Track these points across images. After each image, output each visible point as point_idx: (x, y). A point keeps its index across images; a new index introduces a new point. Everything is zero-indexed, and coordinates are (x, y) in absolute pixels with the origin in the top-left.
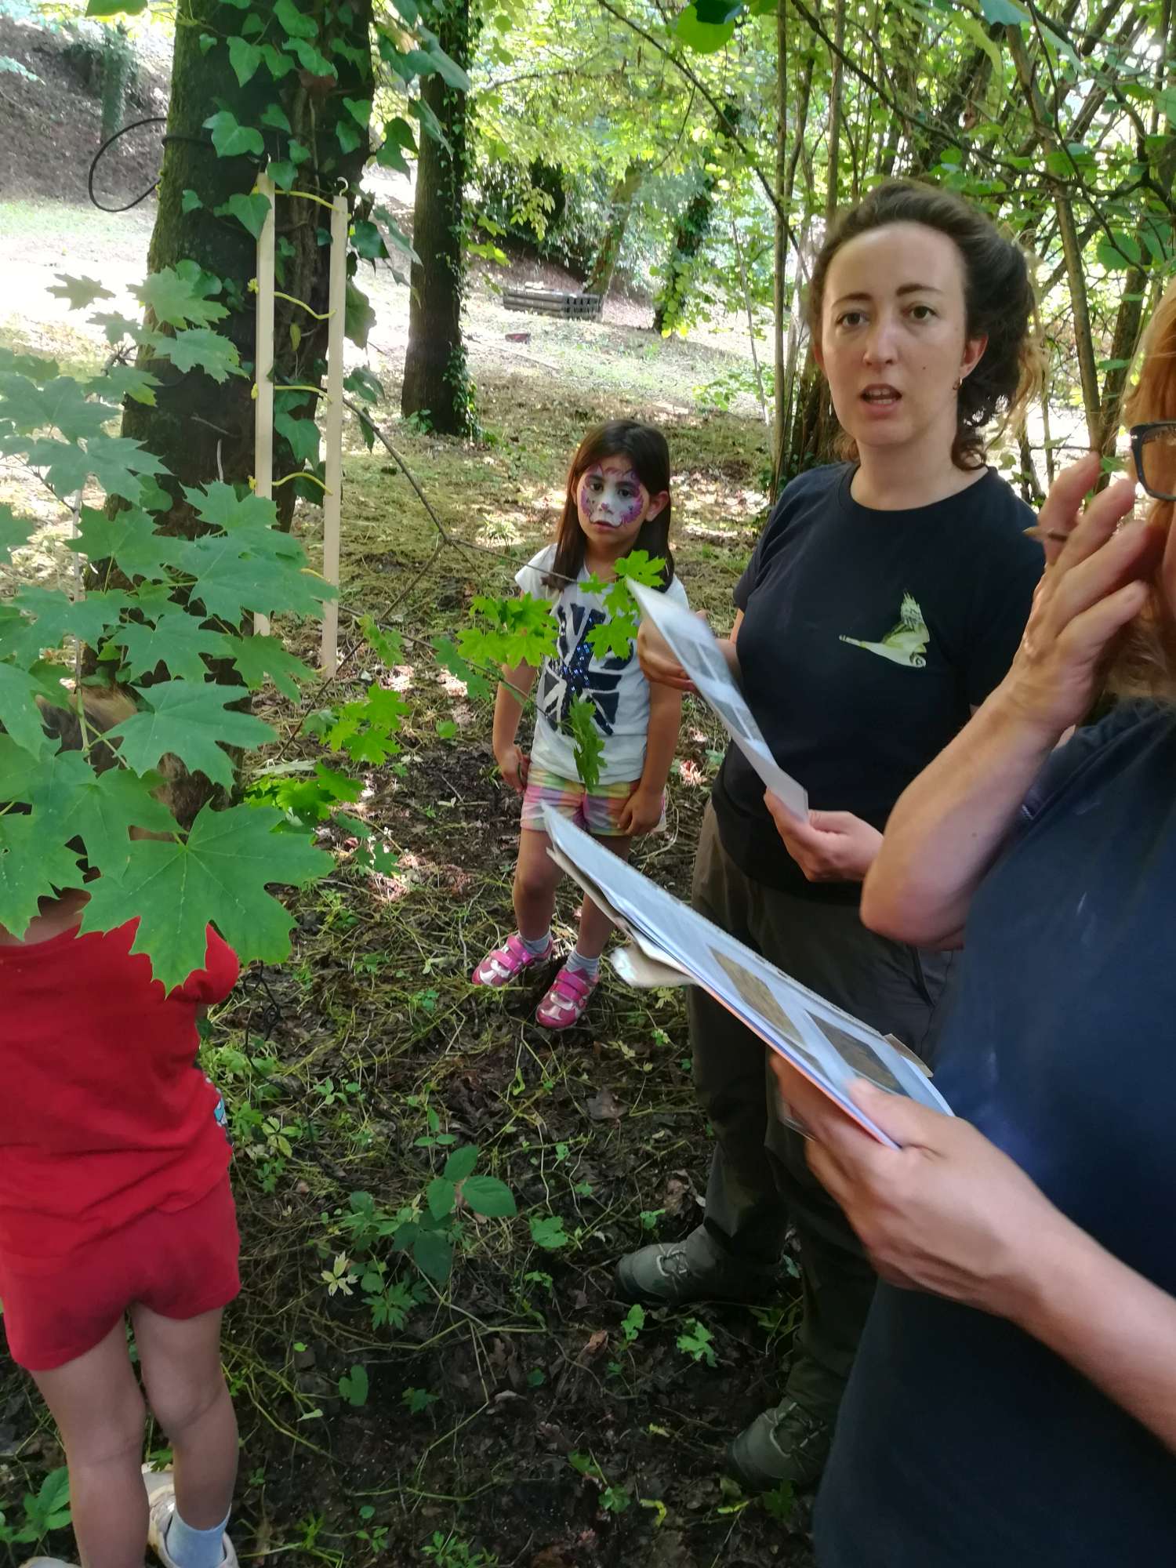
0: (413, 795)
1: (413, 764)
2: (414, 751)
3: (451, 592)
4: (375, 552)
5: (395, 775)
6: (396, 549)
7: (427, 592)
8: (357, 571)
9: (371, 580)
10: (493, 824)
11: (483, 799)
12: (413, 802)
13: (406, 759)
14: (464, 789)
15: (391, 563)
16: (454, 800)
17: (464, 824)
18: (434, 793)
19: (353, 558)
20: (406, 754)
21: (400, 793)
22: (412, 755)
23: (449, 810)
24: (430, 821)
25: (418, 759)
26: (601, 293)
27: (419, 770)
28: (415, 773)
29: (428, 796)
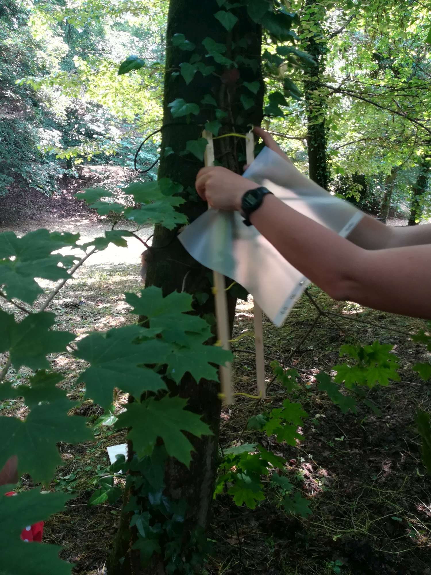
0: (321, 435)
1: (321, 418)
2: (321, 411)
3: (333, 335)
4: (300, 321)
5: (313, 424)
6: (309, 318)
7: (323, 335)
8: (293, 329)
9: (299, 332)
10: (365, 451)
11: (358, 437)
12: (322, 438)
13: (318, 416)
14: (348, 431)
15: (307, 324)
16: (343, 437)
17: (349, 451)
18: (332, 433)
19: (292, 323)
20: (317, 413)
21: (315, 433)
22: (320, 414)
23: (341, 443)
24: (331, 449)
25: (323, 416)
26: (385, 216)
27: (324, 421)
28: (322, 423)
29: (330, 435)
